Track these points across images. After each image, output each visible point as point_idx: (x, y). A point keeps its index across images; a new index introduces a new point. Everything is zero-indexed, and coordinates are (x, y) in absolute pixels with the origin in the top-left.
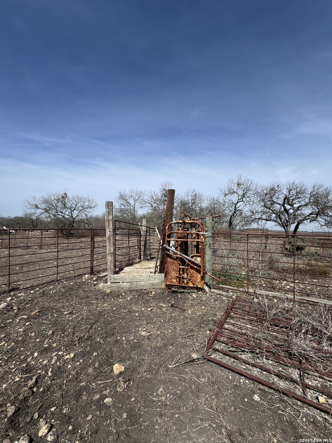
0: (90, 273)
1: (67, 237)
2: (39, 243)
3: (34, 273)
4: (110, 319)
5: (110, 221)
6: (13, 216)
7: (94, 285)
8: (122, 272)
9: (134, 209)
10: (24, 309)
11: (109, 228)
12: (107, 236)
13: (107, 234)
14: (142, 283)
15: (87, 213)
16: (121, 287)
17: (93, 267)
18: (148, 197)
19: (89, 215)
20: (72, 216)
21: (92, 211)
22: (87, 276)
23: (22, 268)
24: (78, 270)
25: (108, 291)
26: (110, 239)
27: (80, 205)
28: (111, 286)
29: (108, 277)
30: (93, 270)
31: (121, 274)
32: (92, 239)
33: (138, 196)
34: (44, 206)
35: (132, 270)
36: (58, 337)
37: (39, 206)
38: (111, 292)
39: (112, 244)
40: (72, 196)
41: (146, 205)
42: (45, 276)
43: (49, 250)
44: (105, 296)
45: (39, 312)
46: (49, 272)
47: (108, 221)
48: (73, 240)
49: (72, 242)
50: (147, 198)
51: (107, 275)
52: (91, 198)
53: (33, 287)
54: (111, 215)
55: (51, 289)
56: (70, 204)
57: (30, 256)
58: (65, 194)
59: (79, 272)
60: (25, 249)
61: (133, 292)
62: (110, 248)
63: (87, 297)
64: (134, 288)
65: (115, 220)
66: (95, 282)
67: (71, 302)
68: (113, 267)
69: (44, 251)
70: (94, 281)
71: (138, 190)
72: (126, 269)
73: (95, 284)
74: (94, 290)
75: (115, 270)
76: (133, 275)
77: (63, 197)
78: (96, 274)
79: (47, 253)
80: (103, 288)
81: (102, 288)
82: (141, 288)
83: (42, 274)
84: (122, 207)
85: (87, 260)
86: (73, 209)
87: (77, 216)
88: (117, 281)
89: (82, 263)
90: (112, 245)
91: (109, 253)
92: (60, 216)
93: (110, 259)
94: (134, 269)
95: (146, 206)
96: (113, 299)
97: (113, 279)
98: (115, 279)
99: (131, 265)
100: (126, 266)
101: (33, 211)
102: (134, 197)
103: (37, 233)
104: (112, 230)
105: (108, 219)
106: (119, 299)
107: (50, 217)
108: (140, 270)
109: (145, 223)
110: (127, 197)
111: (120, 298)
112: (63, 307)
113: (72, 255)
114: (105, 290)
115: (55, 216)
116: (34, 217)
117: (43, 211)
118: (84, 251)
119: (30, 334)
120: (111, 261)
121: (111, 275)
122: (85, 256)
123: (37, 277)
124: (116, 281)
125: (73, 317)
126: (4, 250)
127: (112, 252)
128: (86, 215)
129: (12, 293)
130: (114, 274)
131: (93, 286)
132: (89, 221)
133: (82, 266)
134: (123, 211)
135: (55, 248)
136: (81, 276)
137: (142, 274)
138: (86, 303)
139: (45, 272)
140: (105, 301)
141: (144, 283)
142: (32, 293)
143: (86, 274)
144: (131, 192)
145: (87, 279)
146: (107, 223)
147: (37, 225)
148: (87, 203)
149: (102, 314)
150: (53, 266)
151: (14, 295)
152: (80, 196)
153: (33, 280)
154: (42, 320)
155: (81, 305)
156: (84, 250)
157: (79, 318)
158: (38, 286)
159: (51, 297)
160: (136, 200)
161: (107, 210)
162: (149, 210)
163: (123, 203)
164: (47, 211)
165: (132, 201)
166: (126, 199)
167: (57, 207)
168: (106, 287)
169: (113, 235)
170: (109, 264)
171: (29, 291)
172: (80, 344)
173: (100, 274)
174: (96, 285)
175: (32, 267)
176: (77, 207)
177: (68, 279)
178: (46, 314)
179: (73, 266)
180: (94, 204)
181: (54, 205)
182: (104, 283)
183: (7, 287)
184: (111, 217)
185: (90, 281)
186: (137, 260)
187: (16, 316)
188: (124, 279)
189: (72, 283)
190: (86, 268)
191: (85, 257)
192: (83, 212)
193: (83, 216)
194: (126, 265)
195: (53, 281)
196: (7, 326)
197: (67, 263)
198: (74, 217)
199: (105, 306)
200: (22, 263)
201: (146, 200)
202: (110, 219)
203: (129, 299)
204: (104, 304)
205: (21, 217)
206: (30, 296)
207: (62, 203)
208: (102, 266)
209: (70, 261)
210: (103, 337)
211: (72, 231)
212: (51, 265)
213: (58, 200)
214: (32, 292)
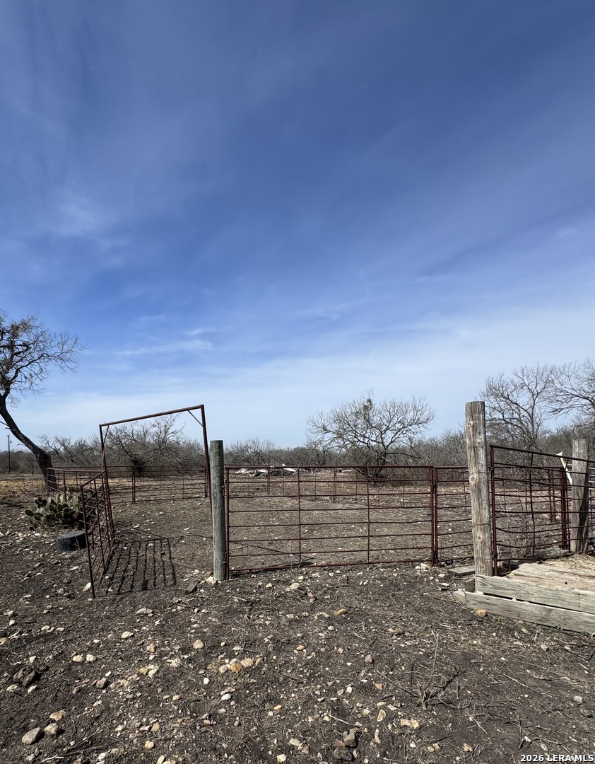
0: (431, 561)
1: (375, 482)
2: (330, 492)
3: (328, 542)
4: (496, 682)
5: (480, 448)
6: (292, 447)
7: (443, 590)
8: (515, 575)
9: (532, 418)
10: (323, 600)
11: (476, 463)
12: (472, 483)
13: (473, 479)
14: (585, 616)
15: (412, 435)
16: (517, 610)
17: (437, 548)
18: (576, 381)
19: (417, 438)
20: (383, 443)
21: (422, 429)
22: (424, 565)
23: (312, 531)
24: (403, 549)
25: (481, 611)
26: (479, 491)
27: (396, 419)
28: (487, 601)
29: (478, 579)
30: (437, 555)
31: (512, 579)
32: (434, 488)
33: (545, 384)
34: (335, 427)
35: (547, 574)
36: (383, 673)
37: (328, 428)
38: (487, 615)
39: (484, 502)
40: (382, 403)
41: (571, 403)
42: (347, 551)
43: (347, 506)
44: (471, 620)
45: (345, 613)
46: (352, 545)
47: (475, 448)
48: (385, 490)
49: (385, 492)
50: (572, 384)
51: (474, 572)
52: (420, 402)
53: (331, 567)
54: (482, 434)
55: (359, 576)
56: (378, 419)
57: (321, 512)
58: (369, 401)
59: (407, 554)
60: (312, 500)
61: (553, 631)
62: (479, 511)
63: (431, 612)
64: (556, 624)
65: (490, 446)
66: (445, 582)
67: (398, 612)
68: (488, 557)
69: (340, 506)
70: (441, 580)
71: (541, 366)
72: (525, 568)
73: (443, 586)
74: (442, 599)
75: (496, 564)
76: (552, 588)
77: (366, 407)
78: (443, 566)
79: (345, 510)
80: (468, 601)
81: (462, 600)
82: (582, 628)
83: (342, 547)
84: (496, 416)
85: (420, 533)
86: (384, 427)
87: (392, 442)
88: (504, 593)
89: (411, 537)
90: (485, 505)
91: (479, 523)
92: (361, 444)
93: (480, 537)
94: (551, 573)
95: (572, 407)
96: (494, 634)
97: (491, 586)
98: (496, 588)
99: (541, 559)
100: (522, 561)
101: (320, 436)
102: (532, 387)
103: (326, 474)
104: (484, 468)
105: (474, 442)
106: (512, 639)
107: (345, 446)
108: (573, 578)
109: (582, 451)
110: (509, 390)
111: (513, 636)
112: (384, 617)
113: (388, 519)
114: (472, 607)
115: (353, 443)
116: (320, 448)
117: (335, 436)
118: (410, 512)
119: (336, 648)
120: (484, 543)
121: (484, 576)
122: (414, 523)
123: (334, 550)
124: (499, 592)
125: (406, 644)
126: (286, 499)
127: (486, 520)
128: (410, 439)
129: (304, 569)
130: (493, 575)
131: (440, 589)
132: (416, 451)
133: (411, 543)
134: (498, 424)
135: (356, 503)
136: (413, 563)
137: (583, 592)
138: (429, 624)
139: (345, 543)
140: (473, 633)
141: (591, 618)
142: (330, 577)
143: (423, 562)
144: (520, 374)
145: (426, 572)
146: (470, 453)
147: (325, 461)
148: (412, 413)
149: (473, 661)
150: (358, 535)
151: (306, 574)
152: (398, 401)
153: (329, 554)
154: (352, 629)
155: (420, 625)
156: (411, 510)
157: (420, 651)
158: (338, 566)
159: (361, 591)
160: (538, 394)
161: (472, 423)
162: (583, 417)
163: (497, 406)
164: (340, 435)
165: (523, 399)
166: (506, 395)
167: (355, 426)
168: (474, 600)
169: (488, 481)
170: (478, 547)
171: (326, 572)
172: (430, 707)
173: (454, 567)
174: (446, 590)
175: (325, 532)
176: (392, 424)
177: (387, 565)
178: (356, 622)
179: (393, 540)
180: (426, 414)
181: (352, 423)
182: (466, 590)
183: (296, 558)
184: (480, 439)
185: (431, 578)
186: (558, 550)
187: (312, 609)
188: (522, 591)
189: (395, 575)
190: (419, 548)
191: (415, 526)
192: (404, 432)
193: (403, 442)
194: (521, 557)
195: (361, 563)
196: (302, 621)
197: (382, 533)
198: (386, 444)
199: (476, 645)
200: (311, 523)
201: (570, 391)
202: (479, 443)
203: (544, 647)
204: (473, 639)
205: (302, 449)
206: (329, 581)
207: (365, 418)
208: (454, 549)
209: (386, 531)
210: (482, 716)
211: (383, 472)
212: (353, 533)
213: (357, 414)
214: (330, 574)
